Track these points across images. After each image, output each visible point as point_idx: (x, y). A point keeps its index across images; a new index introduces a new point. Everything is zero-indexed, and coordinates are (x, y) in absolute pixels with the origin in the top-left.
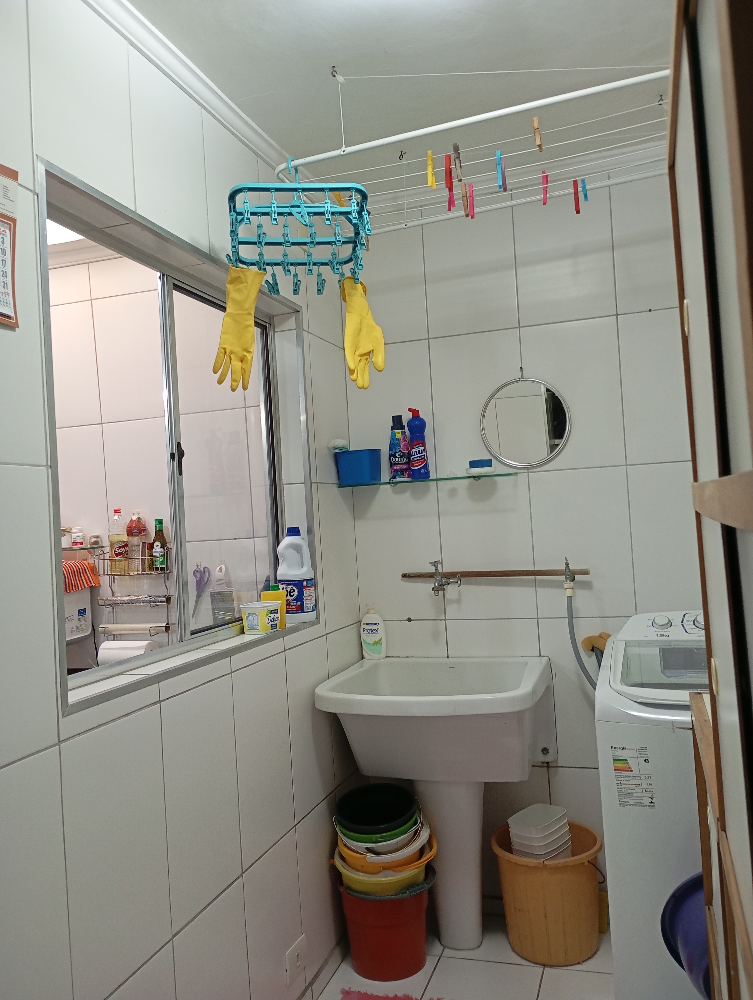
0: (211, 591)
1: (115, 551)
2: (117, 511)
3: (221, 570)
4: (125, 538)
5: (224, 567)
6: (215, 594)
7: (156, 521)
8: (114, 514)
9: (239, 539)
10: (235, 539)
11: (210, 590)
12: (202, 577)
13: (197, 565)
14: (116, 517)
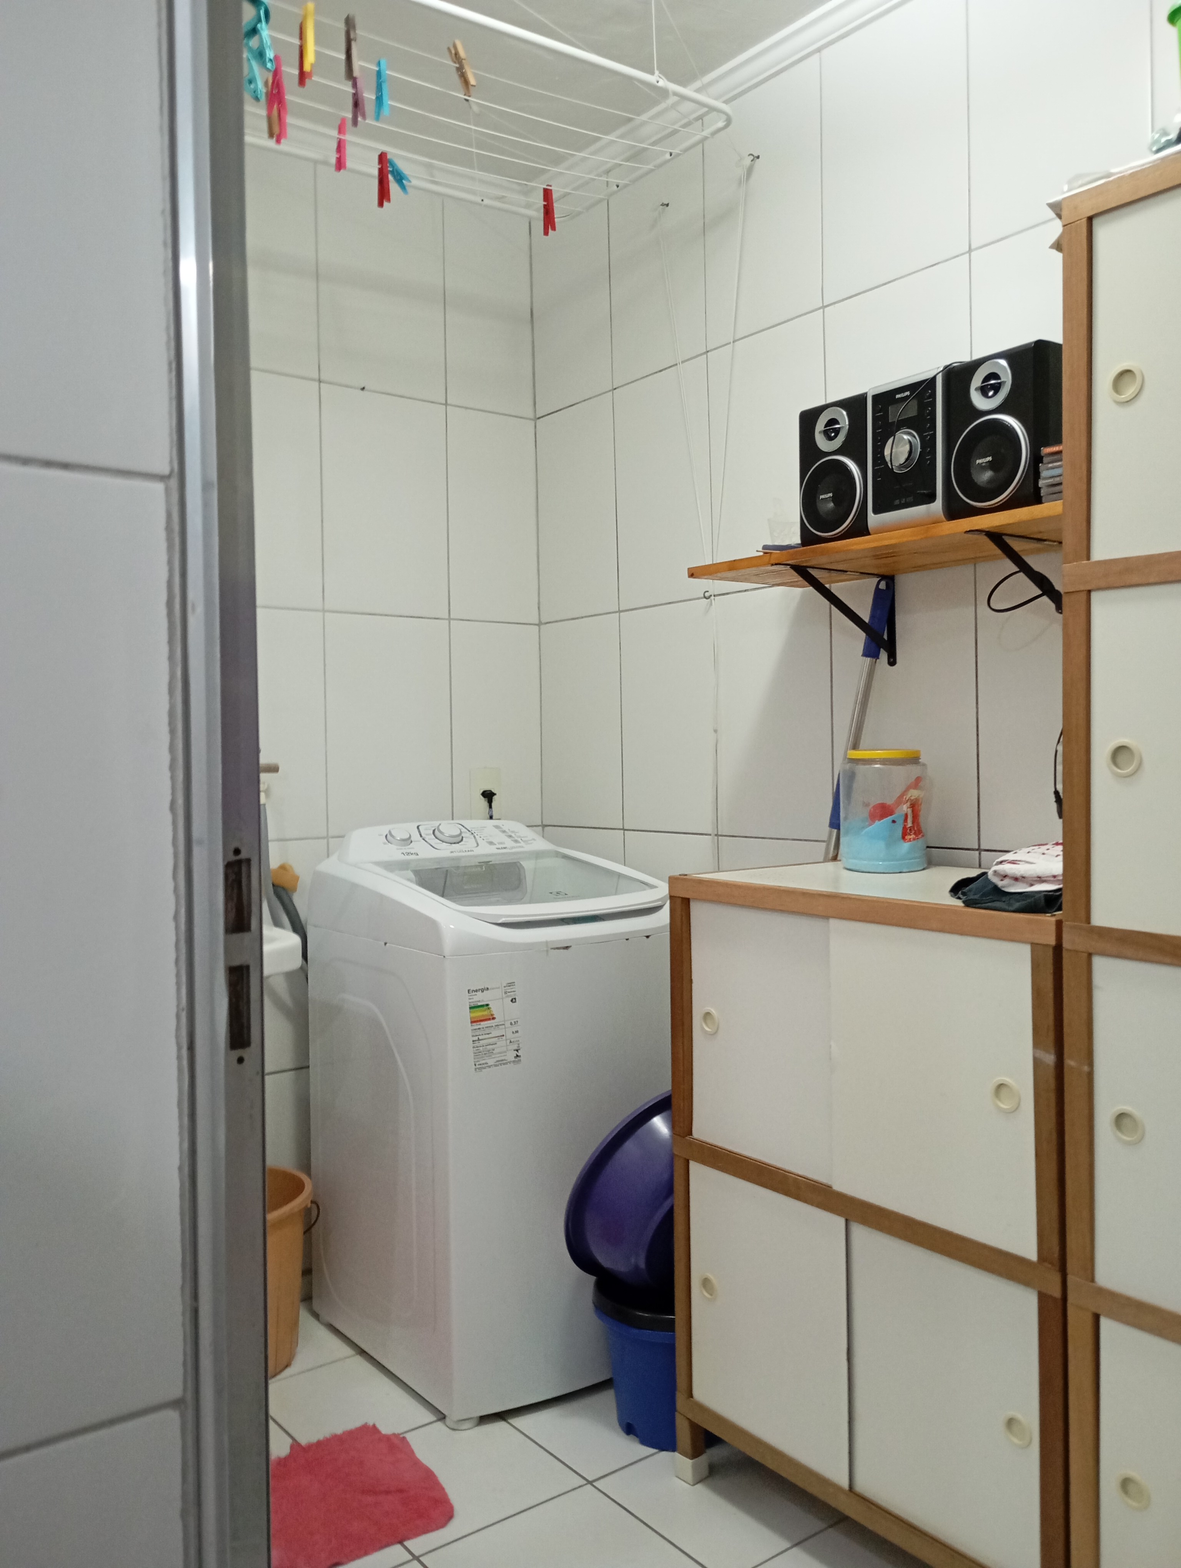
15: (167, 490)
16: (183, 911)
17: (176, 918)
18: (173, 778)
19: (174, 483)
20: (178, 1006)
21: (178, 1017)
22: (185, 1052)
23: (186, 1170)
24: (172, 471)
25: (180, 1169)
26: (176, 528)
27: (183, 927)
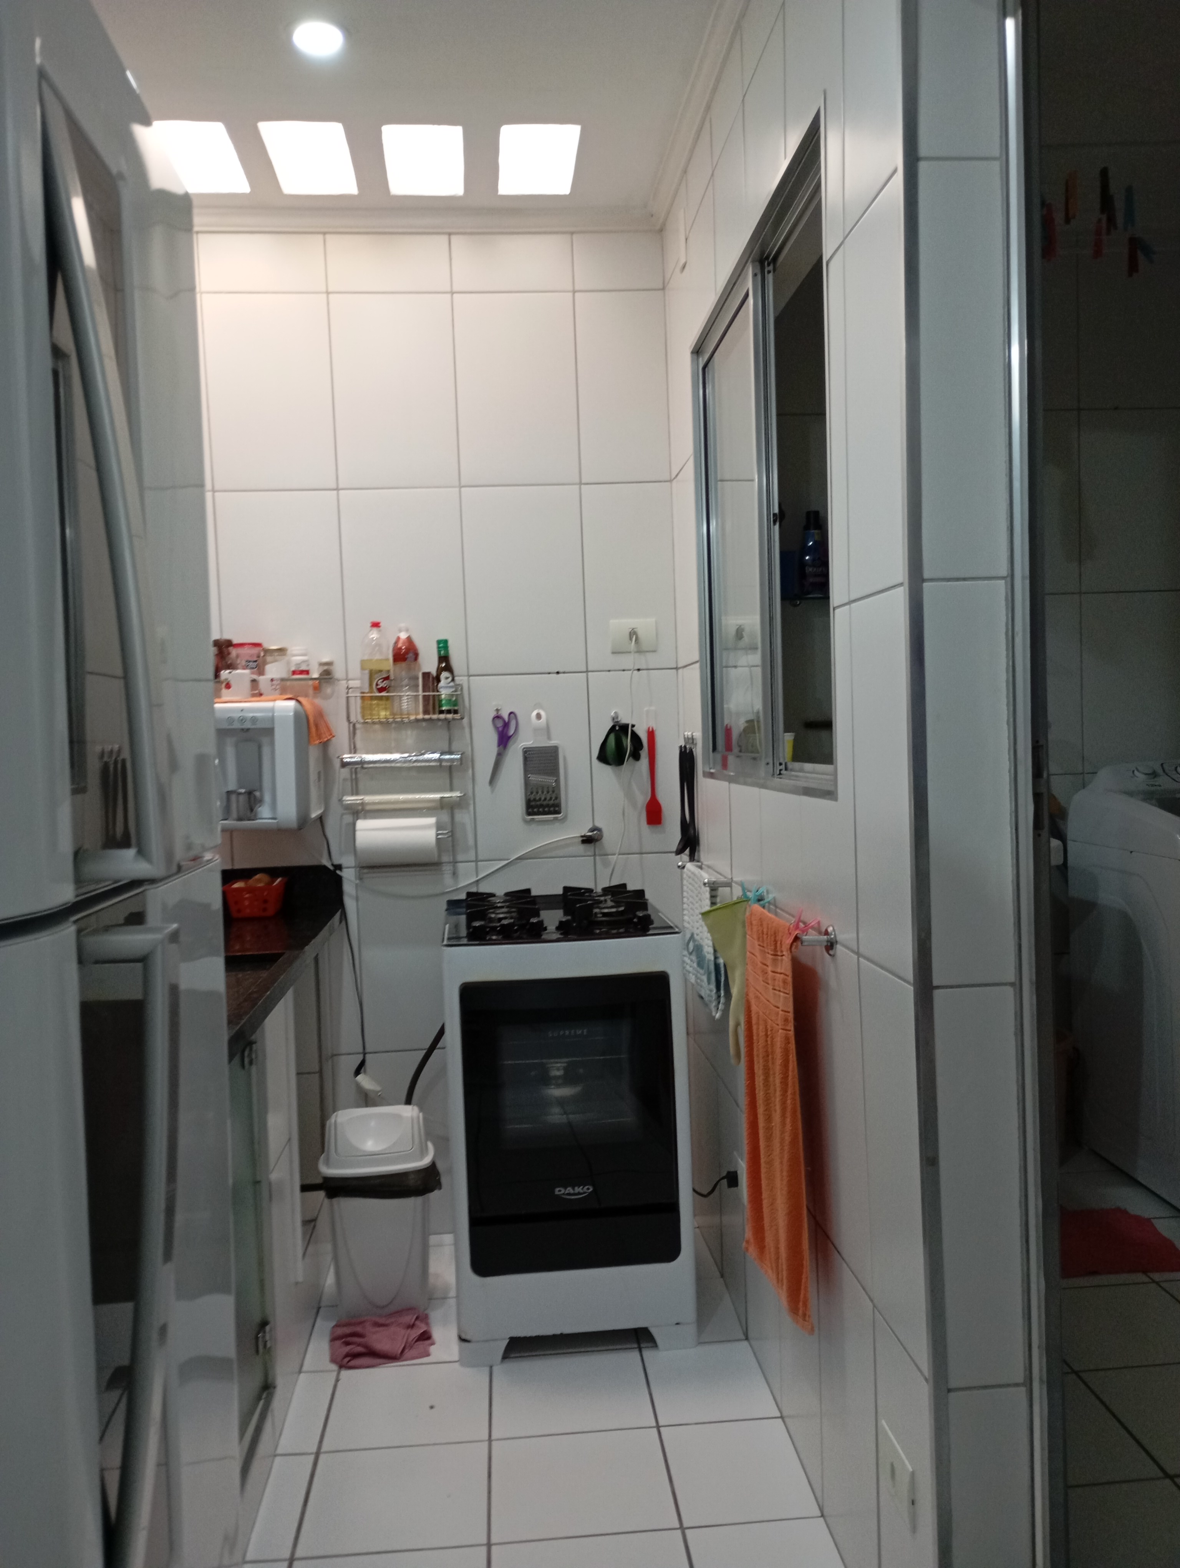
0: (523, 747)
1: (377, 685)
2: (376, 625)
3: (539, 716)
4: (389, 665)
5: (543, 713)
6: (530, 751)
7: (439, 642)
8: (371, 628)
9: (564, 673)
10: (558, 673)
11: (522, 744)
12: (506, 725)
13: (497, 710)
14: (374, 634)
15: (1006, 583)
16: (1013, 768)
17: (1010, 771)
18: (1008, 710)
19: (1009, 579)
20: (1011, 810)
21: (1011, 814)
22: (1014, 831)
23: (1015, 882)
24: (1008, 574)
25: (1012, 881)
26: (1010, 599)
27: (1013, 776)
